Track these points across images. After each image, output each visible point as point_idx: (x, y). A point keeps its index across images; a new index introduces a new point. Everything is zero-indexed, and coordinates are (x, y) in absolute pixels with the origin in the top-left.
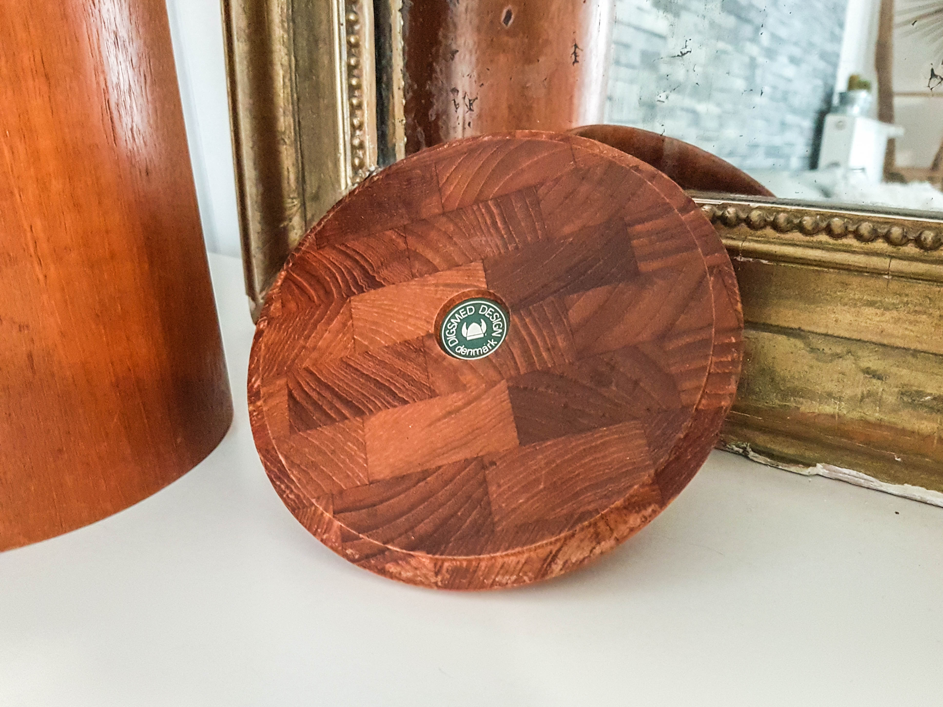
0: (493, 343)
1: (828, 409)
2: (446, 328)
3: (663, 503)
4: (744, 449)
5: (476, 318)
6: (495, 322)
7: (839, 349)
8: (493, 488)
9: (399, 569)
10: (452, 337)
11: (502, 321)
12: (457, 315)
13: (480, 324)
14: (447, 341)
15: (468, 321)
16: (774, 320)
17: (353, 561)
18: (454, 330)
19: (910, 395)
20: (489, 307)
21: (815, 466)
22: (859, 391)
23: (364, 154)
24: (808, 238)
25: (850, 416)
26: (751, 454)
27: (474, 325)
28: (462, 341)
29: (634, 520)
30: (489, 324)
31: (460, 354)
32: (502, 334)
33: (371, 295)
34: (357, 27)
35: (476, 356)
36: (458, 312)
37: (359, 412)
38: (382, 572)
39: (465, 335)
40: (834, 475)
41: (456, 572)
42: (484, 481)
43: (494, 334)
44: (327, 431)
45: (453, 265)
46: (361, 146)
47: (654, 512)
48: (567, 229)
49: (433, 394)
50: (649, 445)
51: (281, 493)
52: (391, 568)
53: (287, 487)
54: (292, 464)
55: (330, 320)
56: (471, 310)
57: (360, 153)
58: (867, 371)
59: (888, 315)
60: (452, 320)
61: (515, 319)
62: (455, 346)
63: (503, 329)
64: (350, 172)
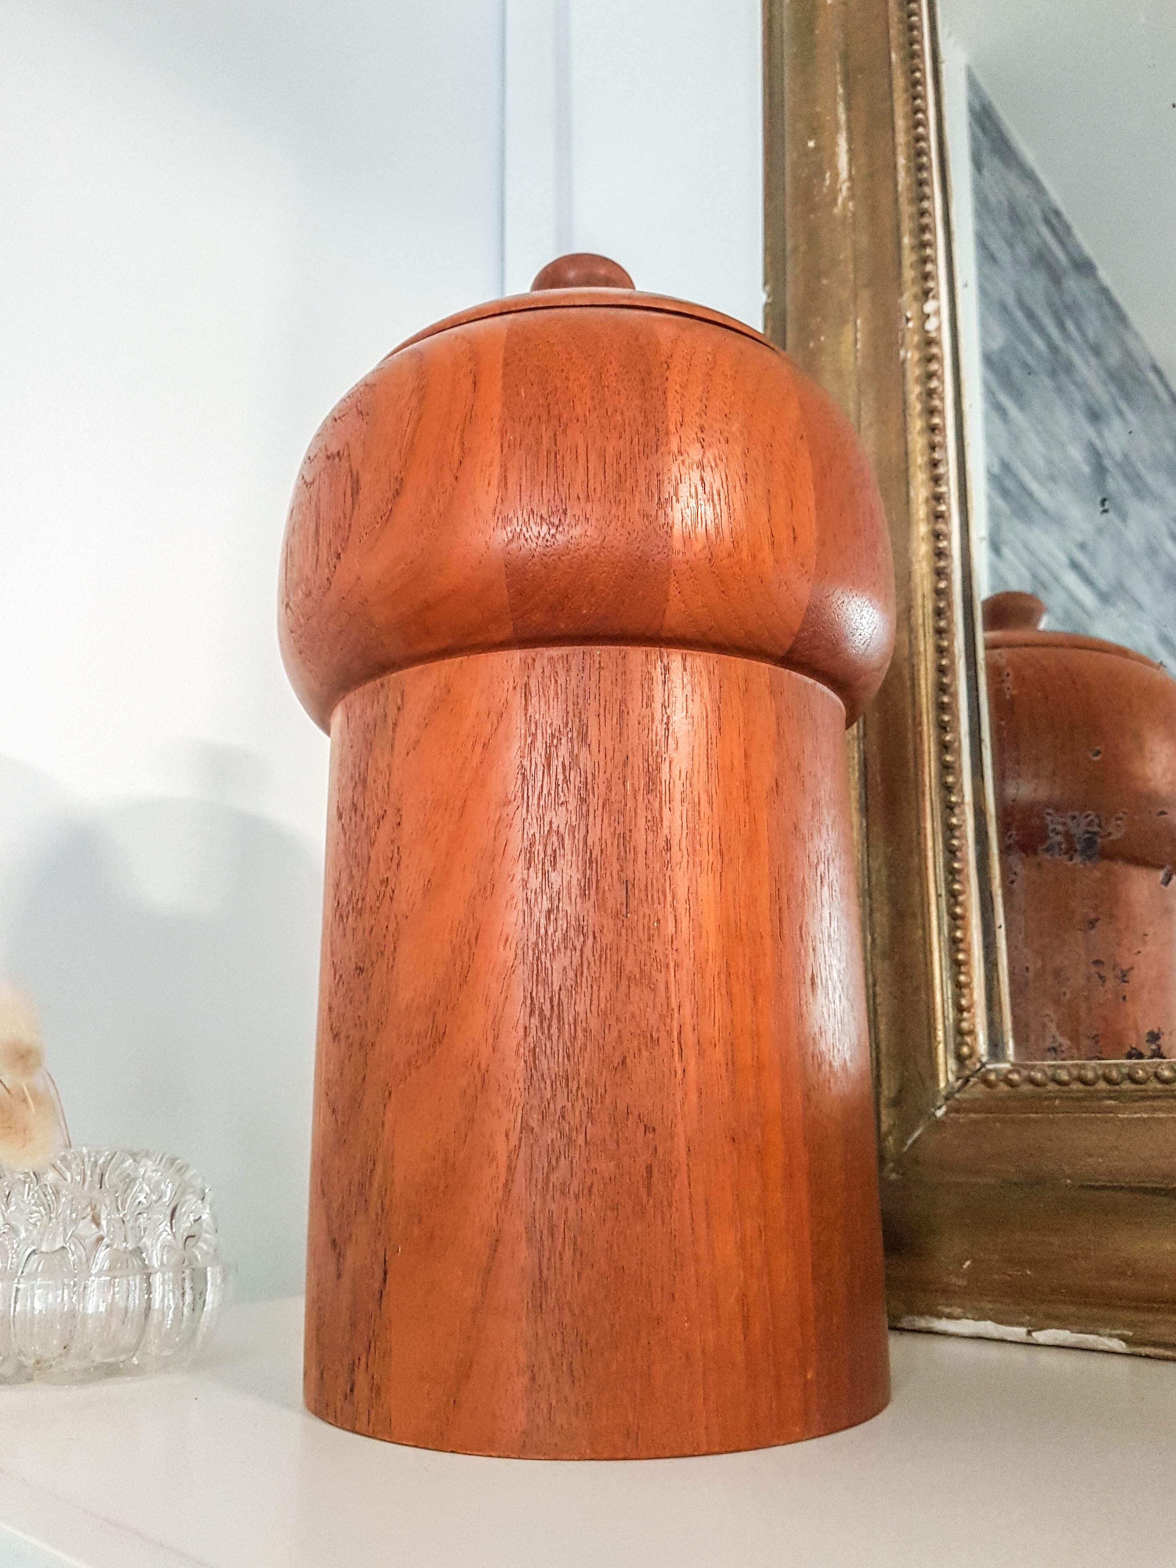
23: (974, 1040)
34: (961, 898)
46: (971, 1032)
57: (968, 1039)
64: (952, 1064)
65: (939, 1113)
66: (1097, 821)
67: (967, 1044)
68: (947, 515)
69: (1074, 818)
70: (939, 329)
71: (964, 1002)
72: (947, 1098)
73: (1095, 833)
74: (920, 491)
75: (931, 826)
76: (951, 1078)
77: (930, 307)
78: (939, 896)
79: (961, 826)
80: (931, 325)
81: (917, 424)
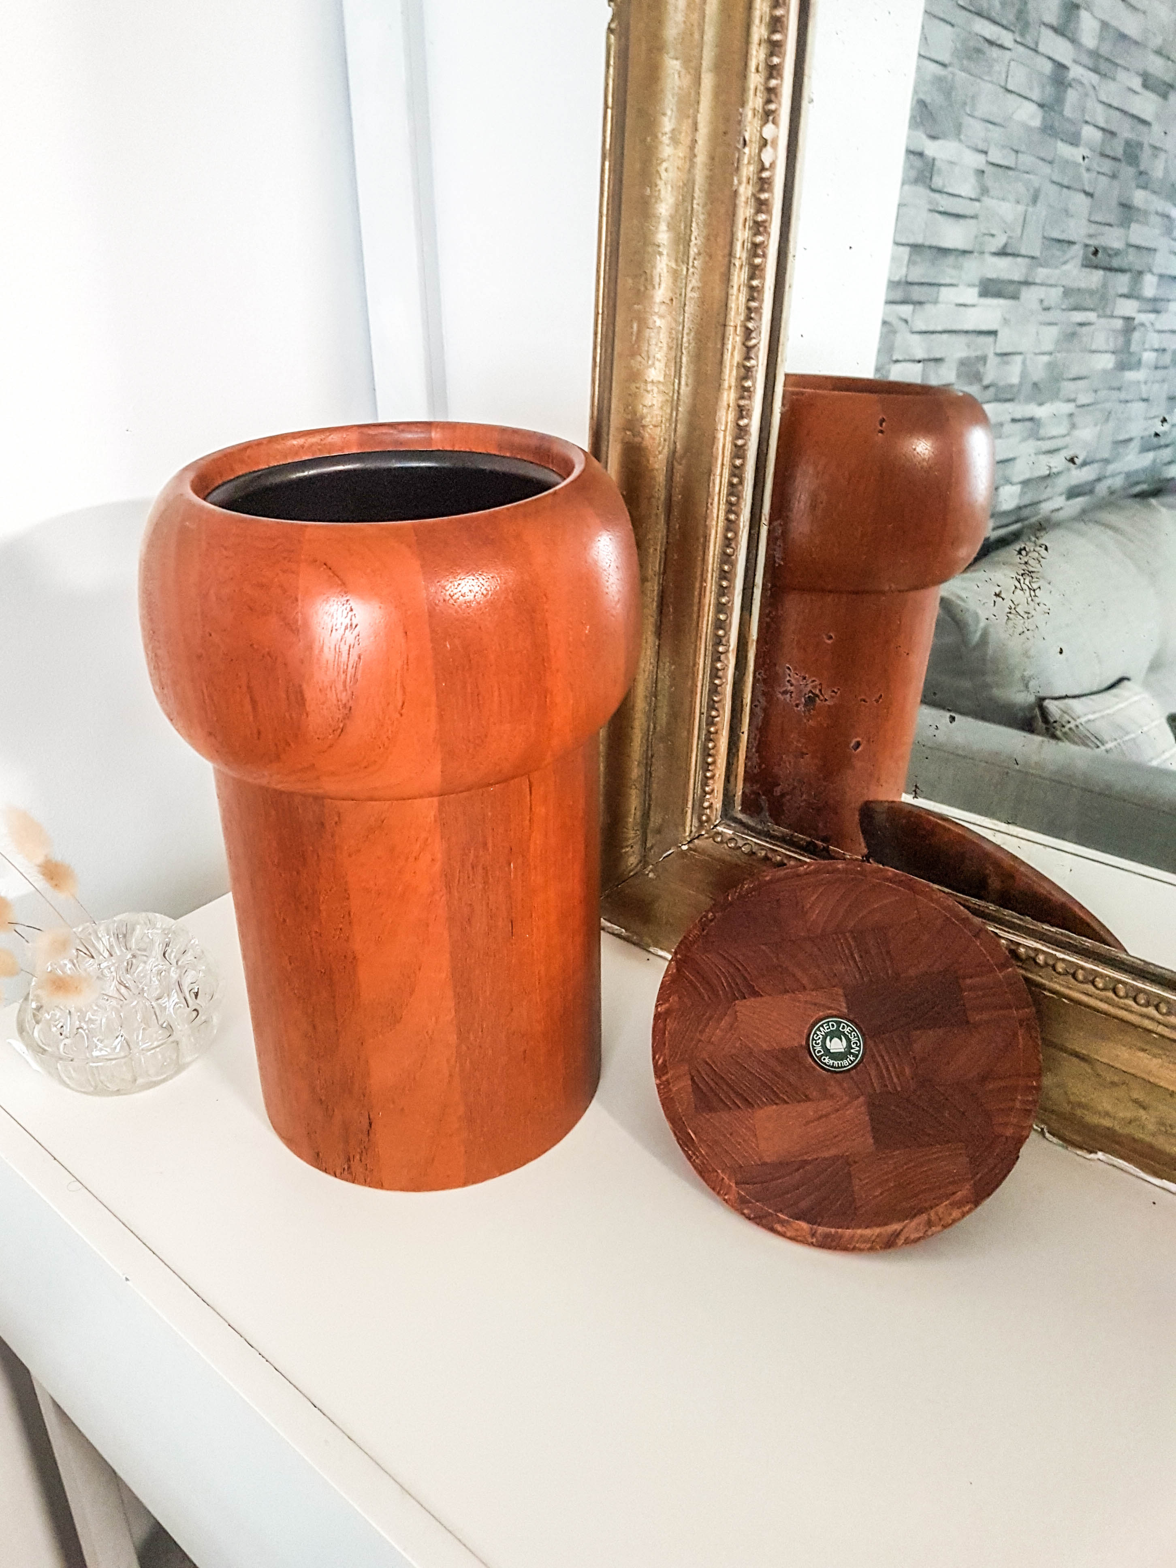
0: (852, 1058)
1: (1107, 1122)
2: (813, 1039)
3: (977, 1203)
4: (1042, 1129)
5: (837, 1034)
6: (854, 1040)
7: (1116, 1079)
8: (856, 1182)
9: (784, 1229)
10: (818, 1048)
11: (859, 1040)
12: (821, 1029)
13: (841, 1039)
14: (814, 1050)
15: (832, 1035)
16: (1069, 1045)
17: (749, 1218)
18: (819, 1041)
19: (1164, 1124)
20: (848, 1026)
21: (1096, 1153)
22: (1129, 1115)
23: (712, 811)
24: (1098, 992)
25: (1121, 1131)
26: (1047, 1135)
27: (836, 1040)
28: (827, 1052)
29: (956, 1213)
30: (849, 1041)
31: (825, 1064)
32: (859, 1051)
33: (751, 1002)
34: (716, 720)
35: (839, 1067)
36: (822, 1026)
37: (750, 1105)
38: (772, 1230)
39: (828, 1047)
40: (1111, 1162)
41: (827, 1236)
42: (849, 1175)
43: (852, 1051)
44: (725, 1116)
45: (818, 988)
46: (710, 807)
47: (970, 1210)
48: (912, 972)
49: (808, 1099)
50: (971, 1163)
51: (689, 1158)
52: (779, 1227)
53: (694, 1154)
54: (701, 1140)
55: (720, 1019)
56: (833, 1025)
57: (708, 811)
58: (1135, 1101)
59: (1155, 1061)
60: (818, 1033)
61: (870, 1043)
62: (822, 1056)
63: (859, 1047)
64: (695, 823)
65: (685, 848)
66: (819, 687)
67: (706, 815)
68: (752, 389)
69: (804, 678)
70: (773, 165)
71: (707, 789)
72: (689, 842)
73: (817, 696)
74: (733, 356)
75: (702, 662)
76: (694, 829)
77: (769, 131)
78: (701, 713)
79: (724, 669)
80: (767, 157)
81: (739, 277)
